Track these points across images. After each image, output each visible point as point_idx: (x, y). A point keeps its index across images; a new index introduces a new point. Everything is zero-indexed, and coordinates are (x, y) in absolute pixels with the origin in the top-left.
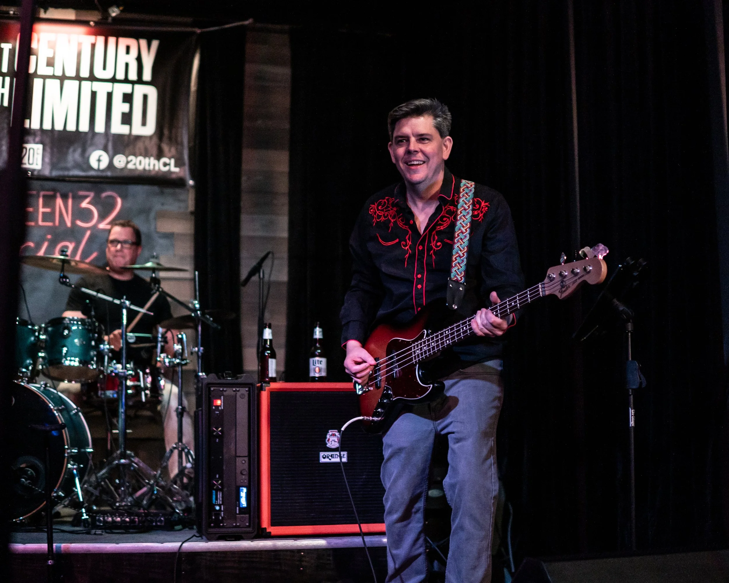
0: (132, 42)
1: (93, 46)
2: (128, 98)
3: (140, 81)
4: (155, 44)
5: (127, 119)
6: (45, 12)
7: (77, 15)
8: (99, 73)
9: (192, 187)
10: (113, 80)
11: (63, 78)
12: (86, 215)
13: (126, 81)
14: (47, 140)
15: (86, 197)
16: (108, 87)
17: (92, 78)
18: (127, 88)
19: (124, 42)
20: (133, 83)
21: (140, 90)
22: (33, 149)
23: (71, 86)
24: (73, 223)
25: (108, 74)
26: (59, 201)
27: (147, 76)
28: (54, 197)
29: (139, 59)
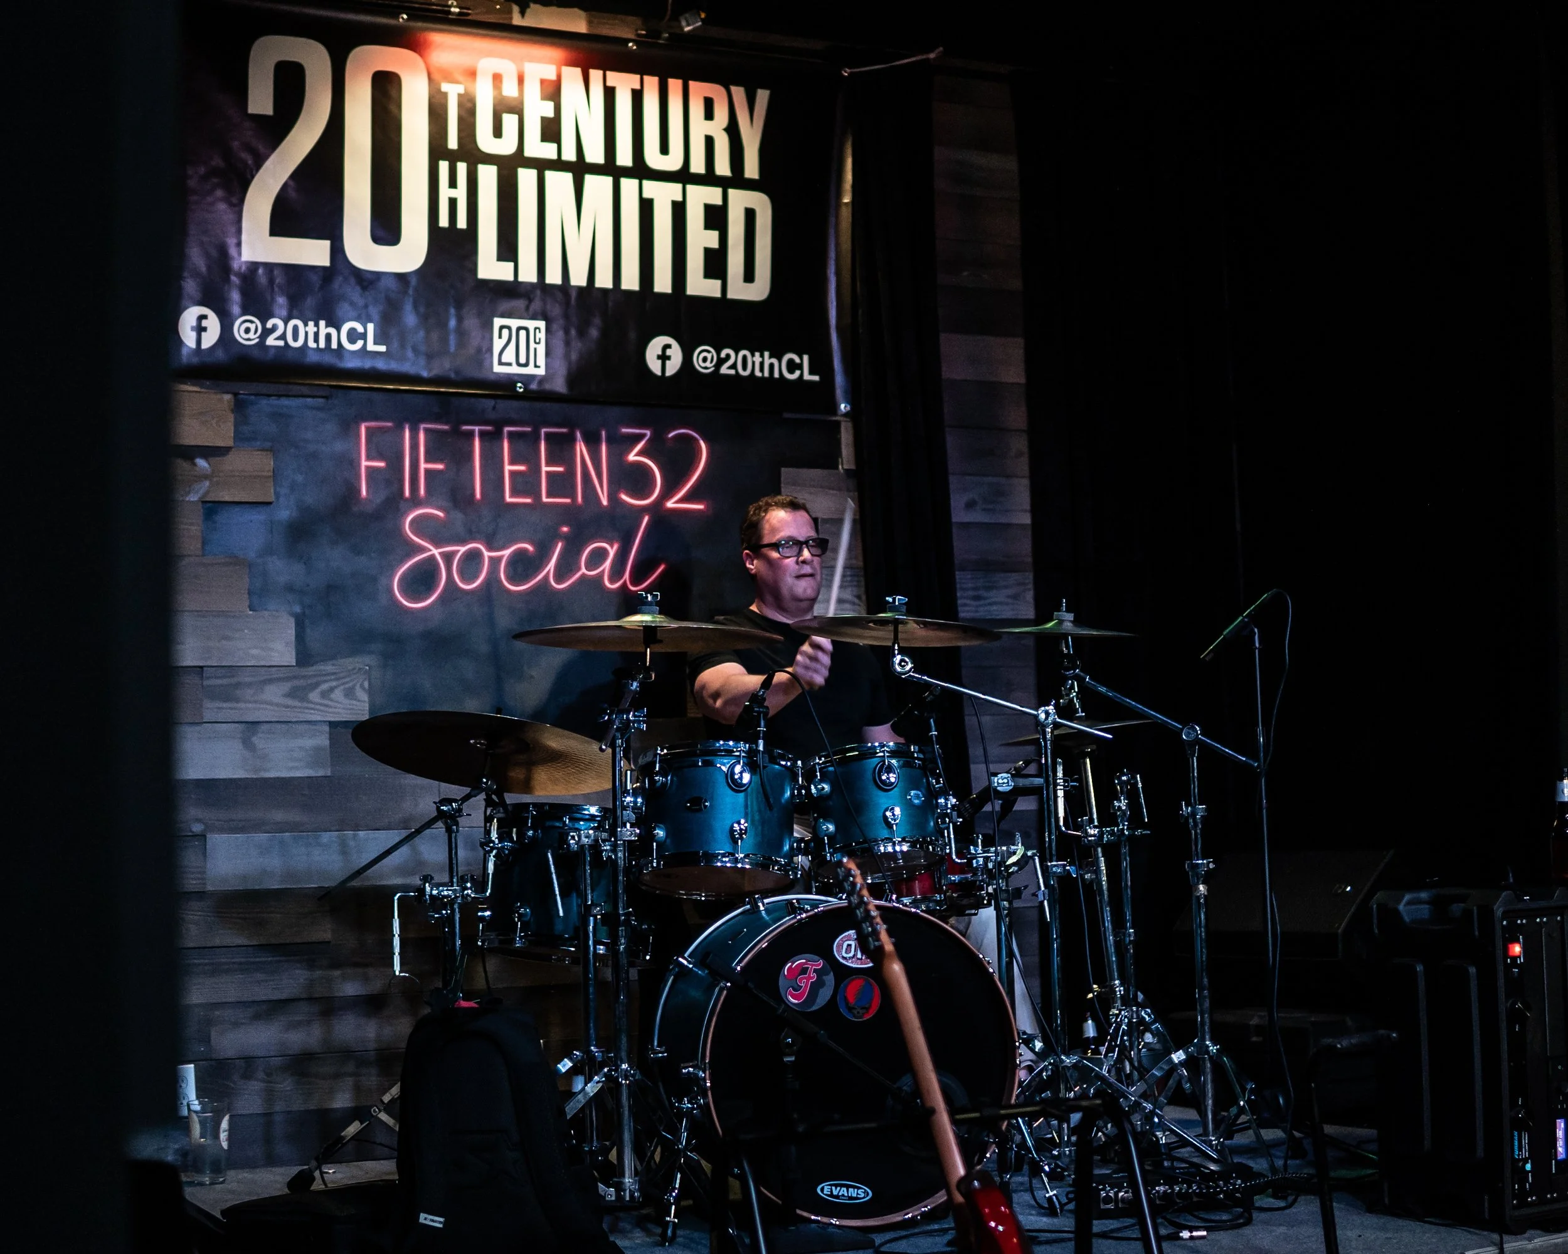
0: (715, 91)
1: (637, 97)
2: (716, 217)
3: (737, 180)
4: (763, 96)
5: (715, 263)
6: (523, 13)
7: (590, 23)
8: (654, 159)
9: (846, 415)
10: (683, 176)
11: (580, 169)
12: (638, 481)
13: (709, 178)
14: (556, 310)
15: (638, 438)
16: (674, 191)
17: (641, 170)
18: (713, 195)
19: (699, 90)
20: (724, 184)
21: (738, 200)
22: (527, 329)
23: (598, 187)
24: (613, 497)
25: (672, 162)
26: (581, 448)
27: (752, 170)
28: (570, 440)
29: (732, 130)
